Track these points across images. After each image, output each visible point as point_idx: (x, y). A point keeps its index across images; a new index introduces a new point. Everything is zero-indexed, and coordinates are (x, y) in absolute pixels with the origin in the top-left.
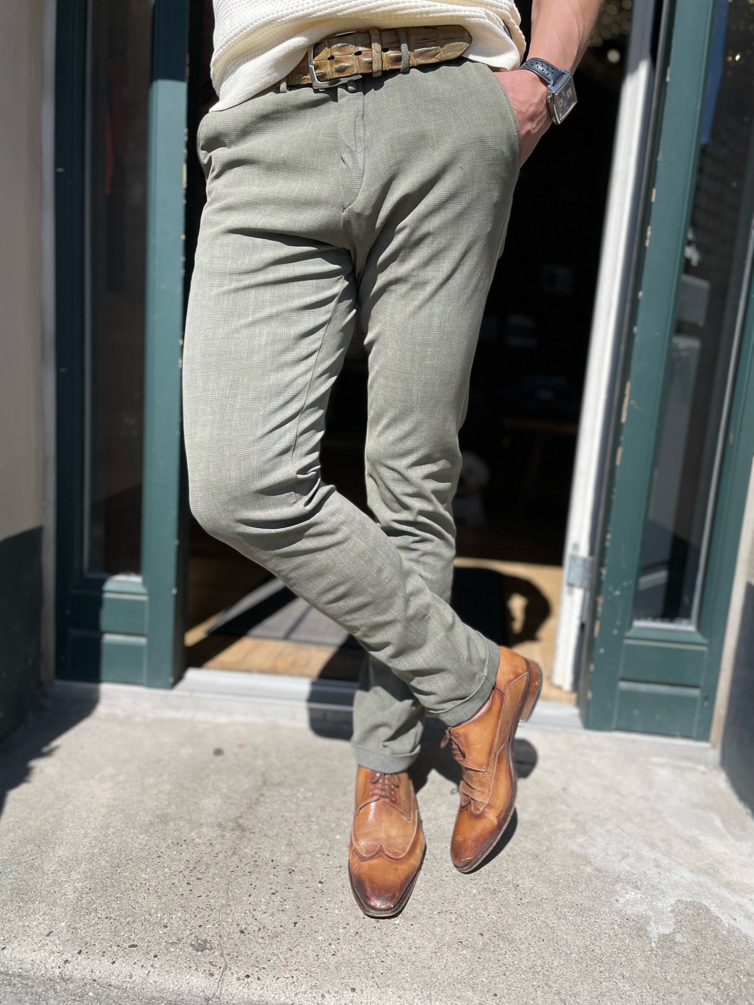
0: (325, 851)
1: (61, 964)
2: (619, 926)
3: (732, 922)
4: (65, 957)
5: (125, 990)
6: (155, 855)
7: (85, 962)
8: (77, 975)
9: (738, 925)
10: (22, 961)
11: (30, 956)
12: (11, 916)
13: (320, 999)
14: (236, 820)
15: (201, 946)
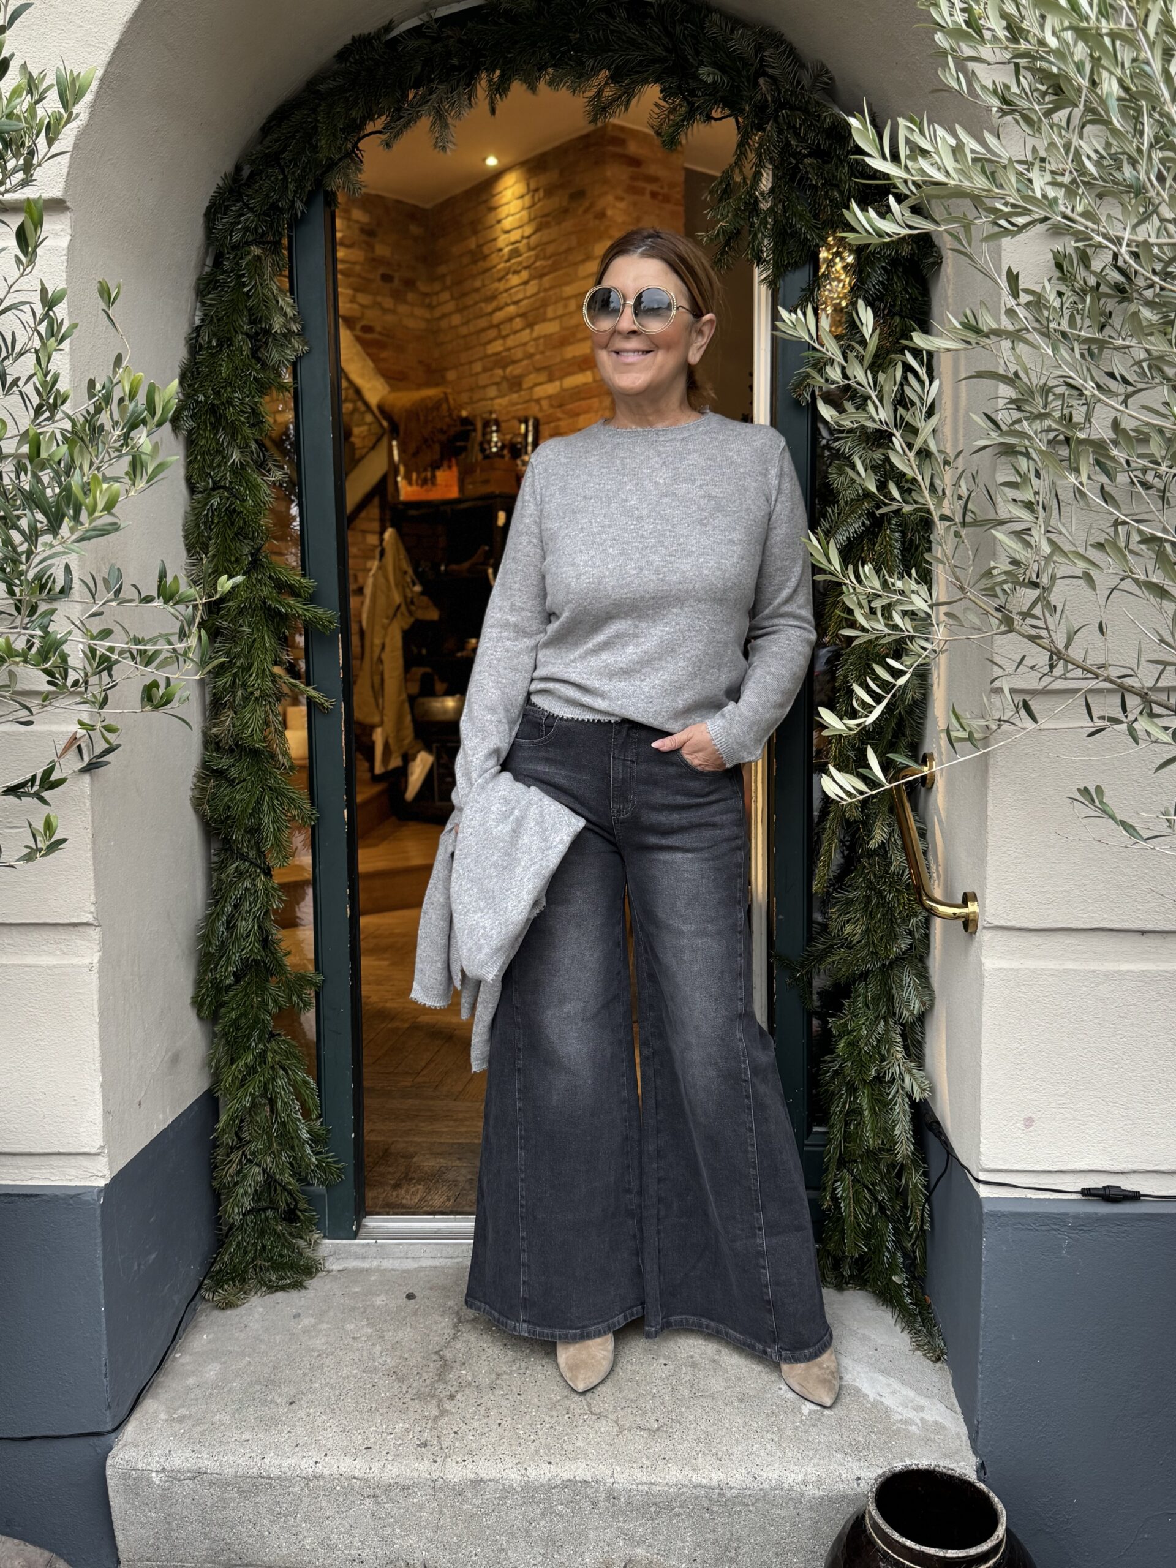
0: (522, 1371)
1: (313, 1465)
2: (778, 1407)
3: (878, 1398)
4: (315, 1459)
5: (366, 1480)
6: (370, 1386)
7: (333, 1462)
8: (327, 1472)
9: (883, 1400)
10: (280, 1466)
11: (286, 1463)
12: (262, 1436)
13: (523, 1471)
14: (437, 1353)
15: (425, 1446)
